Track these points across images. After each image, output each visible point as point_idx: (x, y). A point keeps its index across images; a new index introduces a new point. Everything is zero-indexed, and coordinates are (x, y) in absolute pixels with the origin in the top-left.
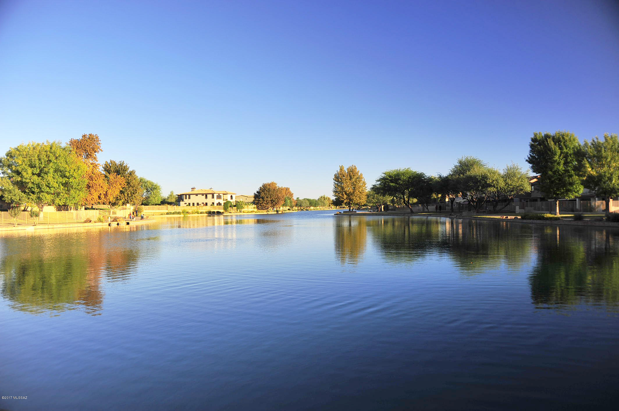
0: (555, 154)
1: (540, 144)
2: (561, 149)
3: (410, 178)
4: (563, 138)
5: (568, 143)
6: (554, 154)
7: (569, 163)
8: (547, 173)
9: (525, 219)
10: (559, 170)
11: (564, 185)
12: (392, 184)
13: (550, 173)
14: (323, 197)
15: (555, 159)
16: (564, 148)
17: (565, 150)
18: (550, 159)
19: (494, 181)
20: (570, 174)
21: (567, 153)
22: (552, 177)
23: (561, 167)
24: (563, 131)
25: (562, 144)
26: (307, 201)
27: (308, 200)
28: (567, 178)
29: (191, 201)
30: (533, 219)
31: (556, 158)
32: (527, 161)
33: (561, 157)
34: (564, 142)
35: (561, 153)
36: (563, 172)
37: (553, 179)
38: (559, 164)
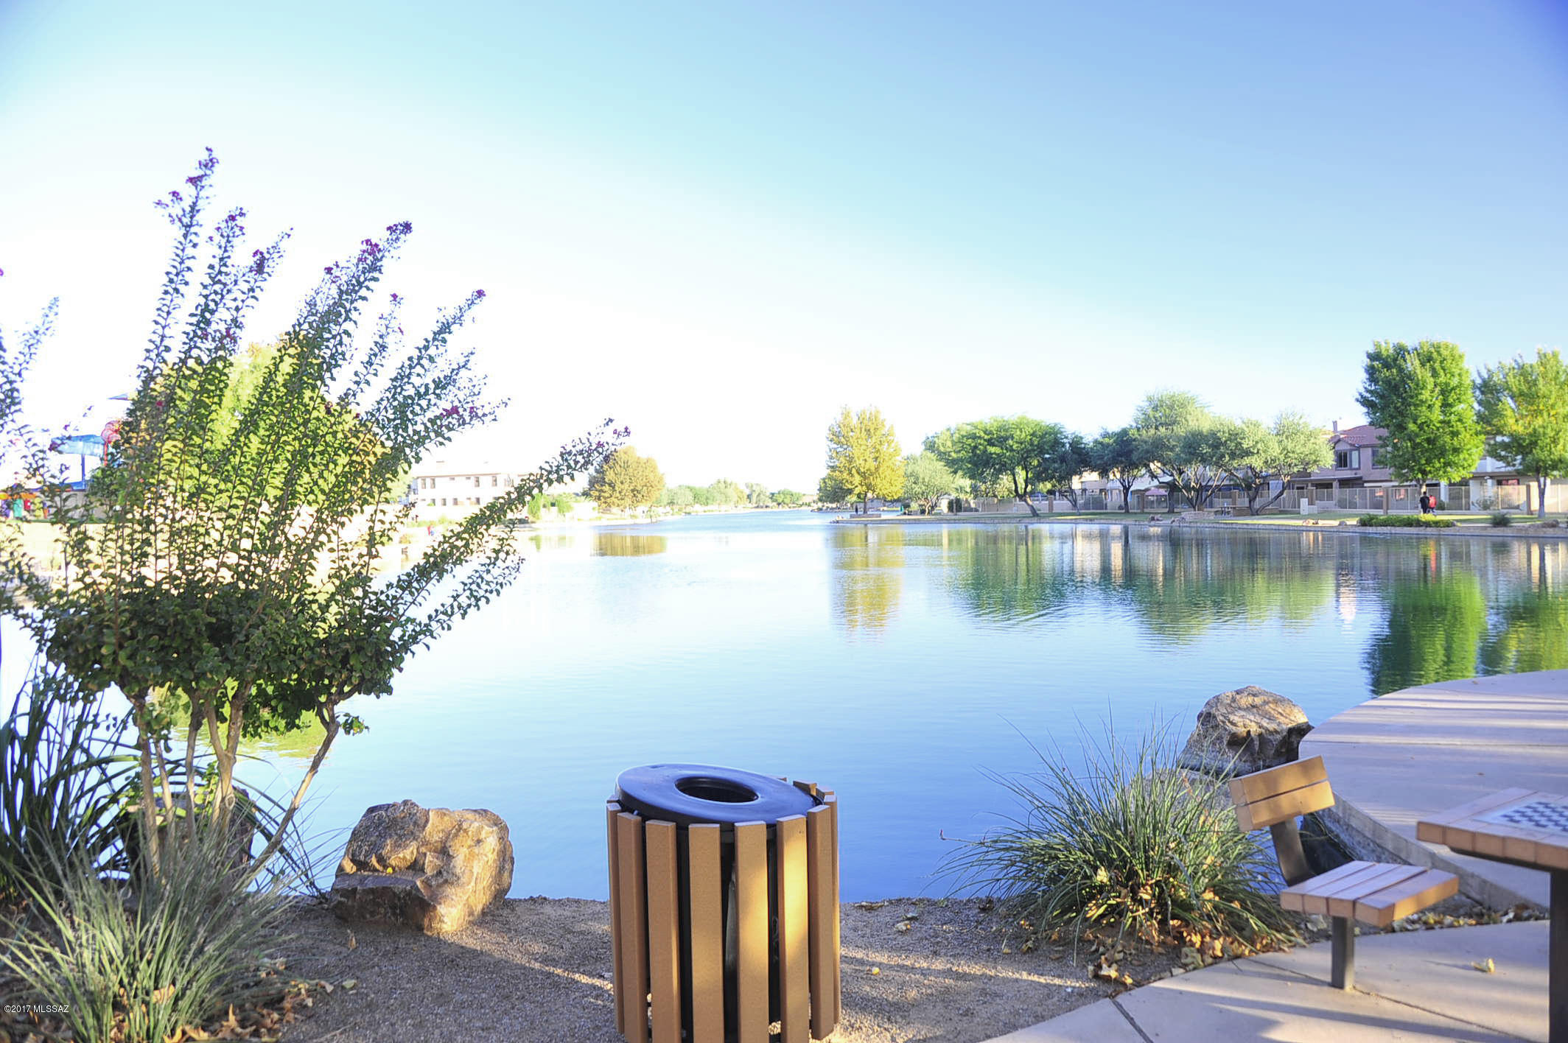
0: (1424, 387)
1: (1387, 365)
2: (1435, 374)
3: (1033, 434)
4: (1439, 353)
5: (1447, 364)
6: (1420, 386)
7: (1451, 406)
8: (1406, 429)
9: (1371, 526)
10: (1432, 421)
11: (1443, 453)
12: (992, 449)
13: (1412, 427)
14: (722, 481)
15: (1423, 397)
16: (1442, 373)
17: (1442, 379)
18: (1412, 397)
19: (1257, 442)
20: (1455, 429)
21: (1447, 384)
22: (1417, 435)
23: (1436, 415)
24: (1436, 339)
25: (1437, 365)
26: (688, 492)
27: (691, 489)
28: (1447, 438)
29: (438, 493)
30: (1393, 526)
31: (1425, 395)
32: (1357, 400)
33: (1435, 394)
34: (1442, 362)
35: (1435, 385)
36: (1438, 425)
37: (1418, 440)
38: (1430, 408)
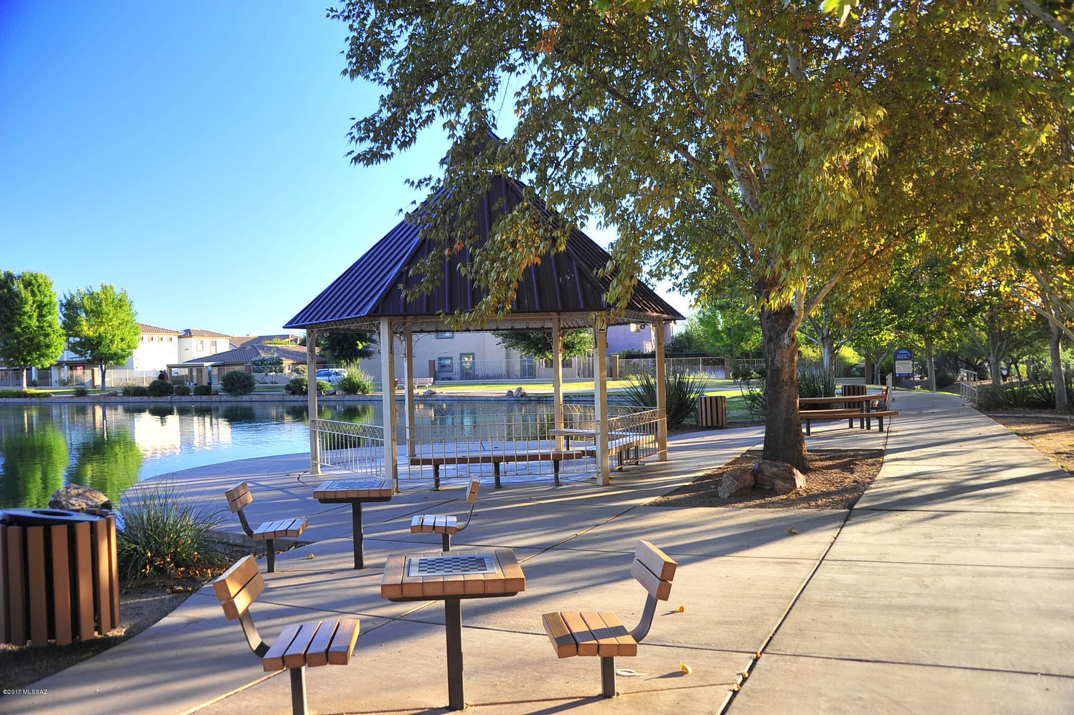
0: (26, 303)
2: (33, 294)
4: (37, 281)
5: (42, 288)
6: (24, 302)
7: (44, 316)
8: (13, 330)
10: (31, 326)
11: (38, 348)
13: (18, 329)
15: (25, 310)
16: (38, 294)
17: (38, 298)
18: (17, 309)
20: (47, 332)
21: (42, 302)
22: (21, 335)
23: (34, 323)
24: (34, 270)
25: (35, 289)
28: (42, 338)
31: (27, 308)
33: (34, 308)
34: (38, 287)
35: (34, 302)
36: (35, 329)
37: (22, 339)
38: (30, 317)
